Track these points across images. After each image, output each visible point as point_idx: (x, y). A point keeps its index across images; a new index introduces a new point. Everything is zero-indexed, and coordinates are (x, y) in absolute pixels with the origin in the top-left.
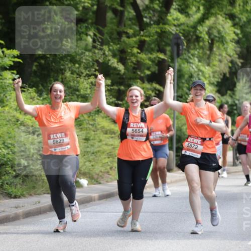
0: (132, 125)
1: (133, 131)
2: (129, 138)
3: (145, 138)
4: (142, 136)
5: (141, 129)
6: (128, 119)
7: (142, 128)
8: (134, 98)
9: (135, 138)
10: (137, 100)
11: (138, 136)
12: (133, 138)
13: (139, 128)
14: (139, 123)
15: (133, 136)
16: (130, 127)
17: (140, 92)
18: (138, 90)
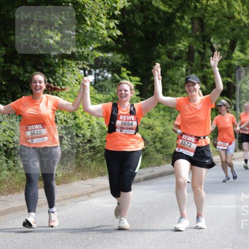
0: (121, 117)
1: (123, 124)
2: (118, 130)
3: (134, 131)
4: (131, 129)
6: (117, 112)
7: (131, 120)
8: (123, 92)
9: (124, 131)
10: (126, 94)
11: (127, 129)
12: (121, 131)
14: (128, 116)
15: (122, 129)
16: (119, 120)
17: (130, 86)
18: (127, 84)
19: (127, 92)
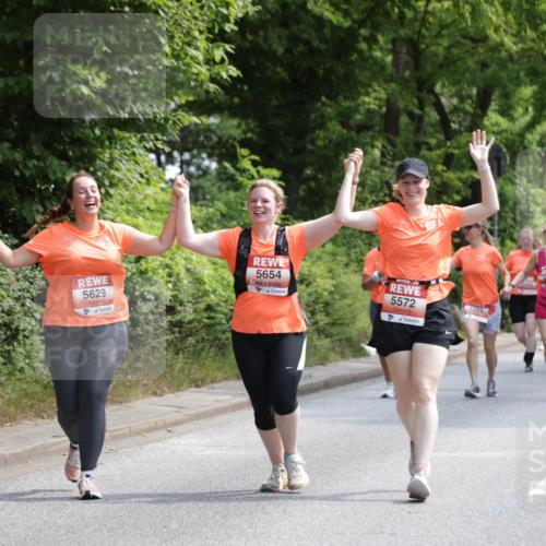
0: (256, 261)
1: (260, 275)
2: (252, 288)
3: (286, 289)
4: (279, 285)
5: (276, 271)
6: (248, 248)
7: (278, 267)
8: (259, 204)
9: (264, 290)
10: (265, 207)
11: (270, 284)
12: (259, 290)
13: (273, 267)
14: (271, 257)
15: (259, 284)
16: (253, 266)
17: (275, 192)
18: (269, 186)
19: (267, 205)
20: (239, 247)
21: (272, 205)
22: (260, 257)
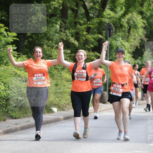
0: (77, 71)
1: (78, 75)
2: (76, 78)
3: (85, 79)
4: (83, 78)
6: (76, 68)
7: (83, 73)
8: (80, 57)
10: (82, 58)
11: (80, 78)
13: (81, 73)
14: (81, 70)
15: (78, 77)
16: (76, 72)
17: (84, 53)
18: (83, 52)
19: (82, 57)
20: (73, 67)
21: (83, 57)
22: (78, 70)
